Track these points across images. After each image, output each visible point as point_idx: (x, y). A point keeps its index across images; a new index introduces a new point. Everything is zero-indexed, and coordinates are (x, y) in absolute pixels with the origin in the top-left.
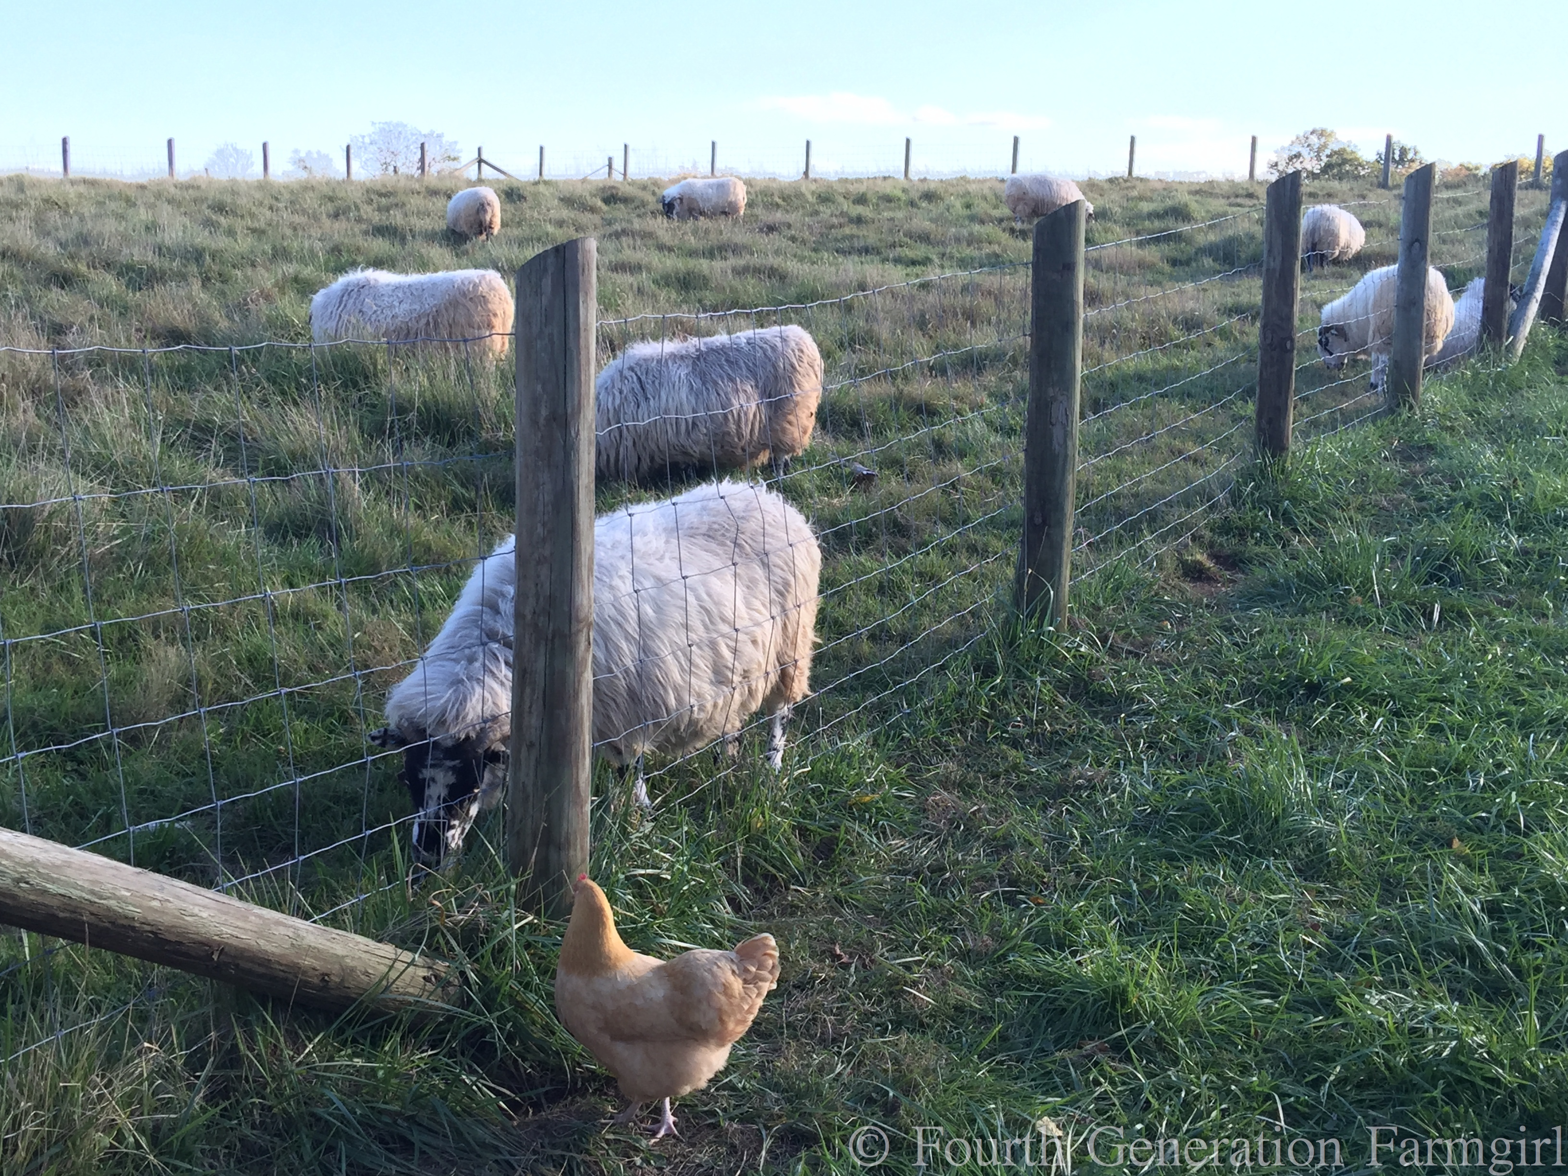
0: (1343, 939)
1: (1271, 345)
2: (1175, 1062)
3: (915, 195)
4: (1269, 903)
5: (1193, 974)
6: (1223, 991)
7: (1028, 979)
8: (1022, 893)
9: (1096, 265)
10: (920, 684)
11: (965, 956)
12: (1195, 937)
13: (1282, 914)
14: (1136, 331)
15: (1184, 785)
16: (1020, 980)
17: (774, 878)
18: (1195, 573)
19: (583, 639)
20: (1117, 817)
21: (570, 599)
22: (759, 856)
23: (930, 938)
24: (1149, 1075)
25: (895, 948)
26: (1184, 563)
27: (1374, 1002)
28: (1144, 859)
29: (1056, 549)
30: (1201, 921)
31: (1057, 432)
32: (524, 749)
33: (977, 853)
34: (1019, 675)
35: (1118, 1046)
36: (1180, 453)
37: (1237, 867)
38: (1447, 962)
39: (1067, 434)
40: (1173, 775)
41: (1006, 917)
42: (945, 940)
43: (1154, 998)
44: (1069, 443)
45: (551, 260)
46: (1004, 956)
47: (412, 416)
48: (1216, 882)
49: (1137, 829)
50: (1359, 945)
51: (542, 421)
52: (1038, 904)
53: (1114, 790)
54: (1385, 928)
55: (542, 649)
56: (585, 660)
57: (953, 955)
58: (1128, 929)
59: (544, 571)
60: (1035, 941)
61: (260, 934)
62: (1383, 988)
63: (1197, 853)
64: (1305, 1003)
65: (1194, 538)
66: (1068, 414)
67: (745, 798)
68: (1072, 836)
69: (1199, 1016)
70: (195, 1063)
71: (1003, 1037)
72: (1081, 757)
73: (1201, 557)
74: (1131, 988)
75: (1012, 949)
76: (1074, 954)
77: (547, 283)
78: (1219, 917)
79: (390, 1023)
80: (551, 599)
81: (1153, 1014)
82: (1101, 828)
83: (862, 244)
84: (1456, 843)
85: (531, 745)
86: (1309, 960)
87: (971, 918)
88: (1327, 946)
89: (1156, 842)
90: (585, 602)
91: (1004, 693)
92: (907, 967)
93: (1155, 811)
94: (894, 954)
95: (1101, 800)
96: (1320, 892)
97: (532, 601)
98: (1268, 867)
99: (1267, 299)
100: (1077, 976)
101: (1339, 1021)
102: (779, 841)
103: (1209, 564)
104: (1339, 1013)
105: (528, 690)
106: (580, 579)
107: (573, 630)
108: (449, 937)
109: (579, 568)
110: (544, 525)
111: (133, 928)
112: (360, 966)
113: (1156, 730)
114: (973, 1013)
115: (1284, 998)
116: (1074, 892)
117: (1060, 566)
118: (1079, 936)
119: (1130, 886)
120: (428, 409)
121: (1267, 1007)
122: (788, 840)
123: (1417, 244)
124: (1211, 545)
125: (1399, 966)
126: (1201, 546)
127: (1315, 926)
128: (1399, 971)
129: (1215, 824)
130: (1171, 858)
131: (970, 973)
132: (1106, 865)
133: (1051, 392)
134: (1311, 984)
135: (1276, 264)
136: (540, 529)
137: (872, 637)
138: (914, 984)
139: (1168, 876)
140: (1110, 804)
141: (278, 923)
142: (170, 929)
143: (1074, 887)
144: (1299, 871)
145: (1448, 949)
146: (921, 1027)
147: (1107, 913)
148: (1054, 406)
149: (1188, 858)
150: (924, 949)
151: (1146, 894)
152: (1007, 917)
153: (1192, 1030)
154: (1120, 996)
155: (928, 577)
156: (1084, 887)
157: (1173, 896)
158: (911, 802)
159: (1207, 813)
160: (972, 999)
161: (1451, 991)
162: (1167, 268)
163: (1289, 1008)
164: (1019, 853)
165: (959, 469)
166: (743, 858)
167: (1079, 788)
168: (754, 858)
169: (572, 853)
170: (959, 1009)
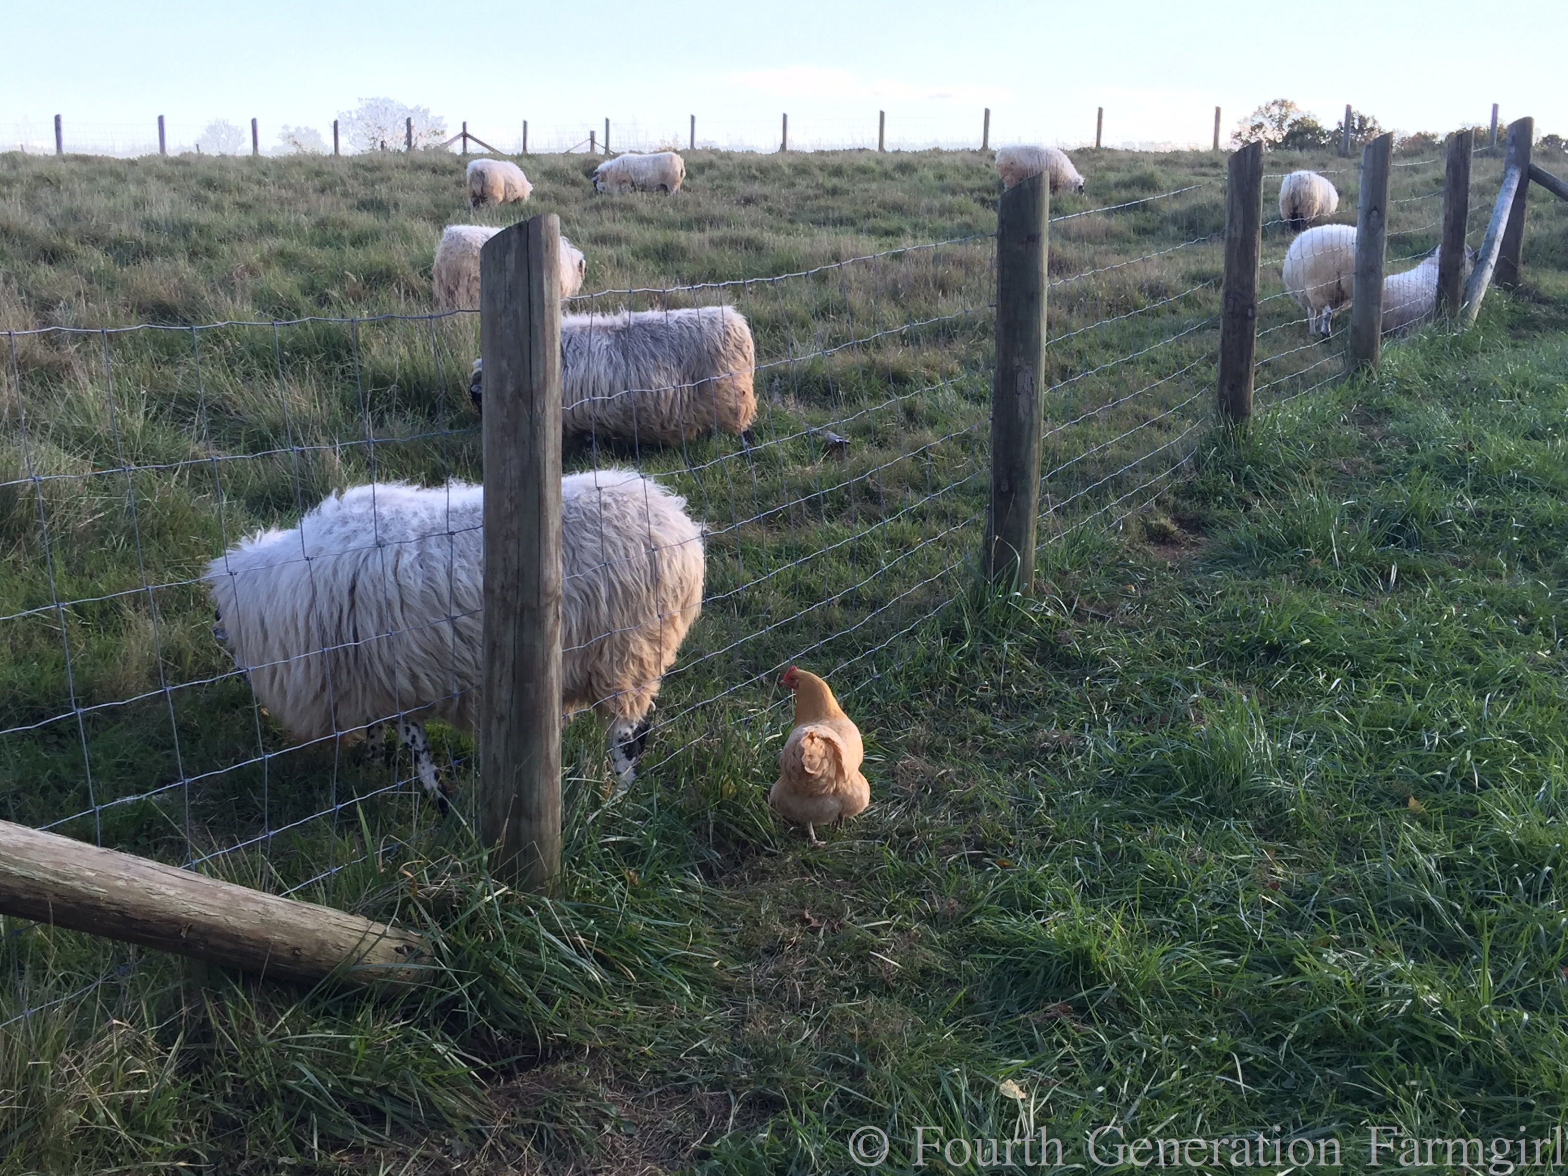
0: (1302, 897)
1: (1232, 313)
2: (1137, 1022)
3: (889, 167)
4: (1229, 864)
5: (1155, 935)
6: (1184, 952)
7: (994, 942)
8: (988, 856)
9: (1066, 235)
10: (890, 650)
11: (931, 919)
12: (1156, 898)
13: (1242, 873)
14: (1102, 300)
15: (1147, 747)
16: (987, 943)
17: (746, 843)
18: (1160, 537)
19: (551, 611)
20: (1081, 779)
21: (539, 574)
22: (730, 821)
23: (898, 902)
24: (1111, 1036)
25: (862, 912)
26: (1148, 527)
27: (1331, 961)
28: (1108, 820)
29: (1022, 515)
30: (1162, 881)
31: (1023, 401)
32: (495, 722)
33: (944, 817)
34: (987, 639)
35: (1081, 1008)
36: (1146, 419)
37: (1199, 827)
38: (1404, 920)
39: (1033, 403)
40: (1136, 736)
41: (973, 881)
42: (912, 903)
43: (1116, 959)
44: (1035, 413)
45: (514, 236)
46: (970, 919)
47: (393, 387)
48: (1178, 842)
49: (1101, 791)
50: (1318, 904)
51: (508, 398)
52: (1003, 867)
53: (1080, 753)
54: (1343, 886)
55: (511, 625)
56: (553, 633)
57: (920, 918)
58: (1091, 891)
59: (512, 545)
60: (1000, 904)
61: (228, 911)
62: (1340, 946)
63: (1159, 815)
64: (1265, 962)
65: (1158, 502)
66: (1033, 382)
67: (716, 765)
68: (1037, 799)
69: (1160, 977)
70: (165, 1039)
71: (968, 1001)
72: (1047, 720)
73: (1165, 521)
74: (1094, 950)
75: (978, 912)
76: (1038, 916)
77: (511, 259)
78: (1180, 878)
79: (363, 996)
80: (519, 574)
81: (1117, 974)
82: (1066, 790)
83: (836, 215)
84: (1412, 802)
85: (501, 719)
86: (1268, 919)
87: (938, 882)
88: (1287, 906)
89: (1119, 803)
90: (553, 576)
91: (972, 658)
92: (875, 931)
93: (1119, 774)
94: (862, 918)
95: (1066, 762)
96: (1279, 852)
97: (500, 577)
98: (1228, 828)
99: (1229, 267)
100: (1041, 938)
101: (1298, 980)
102: (750, 807)
103: (1173, 528)
104: (1297, 972)
105: (498, 664)
106: (548, 555)
107: (542, 604)
108: (421, 909)
109: (546, 541)
110: (511, 500)
111: (99, 908)
113: (1120, 693)
114: (939, 976)
115: (1244, 958)
116: (1037, 855)
117: (1027, 531)
118: (1043, 898)
119: (1094, 848)
120: (409, 382)
121: (1226, 967)
122: (759, 805)
123: (1375, 213)
124: (1175, 509)
125: (1356, 925)
126: (1166, 509)
127: (1275, 886)
128: (1356, 930)
129: (1177, 786)
130: (1133, 819)
131: (936, 937)
132: (1071, 826)
133: (1016, 362)
134: (1270, 943)
135: (1239, 234)
136: (507, 505)
137: (844, 603)
138: (881, 948)
139: (1132, 837)
140: (1075, 766)
141: (247, 899)
142: (136, 908)
143: (1039, 849)
144: (1259, 831)
145: (1405, 908)
146: (887, 990)
147: (1071, 875)
148: (1020, 375)
149: (1151, 819)
150: (891, 913)
151: (1110, 856)
152: (974, 879)
153: (1153, 991)
154: (1082, 959)
155: (899, 543)
156: (1049, 849)
157: (1137, 857)
158: (881, 767)
159: (1169, 775)
160: (938, 961)
161: (1406, 949)
162: (1134, 237)
163: (1248, 967)
164: (986, 816)
165: (930, 437)
166: (715, 824)
167: (1045, 750)
168: (726, 824)
169: (543, 823)
170: (925, 972)
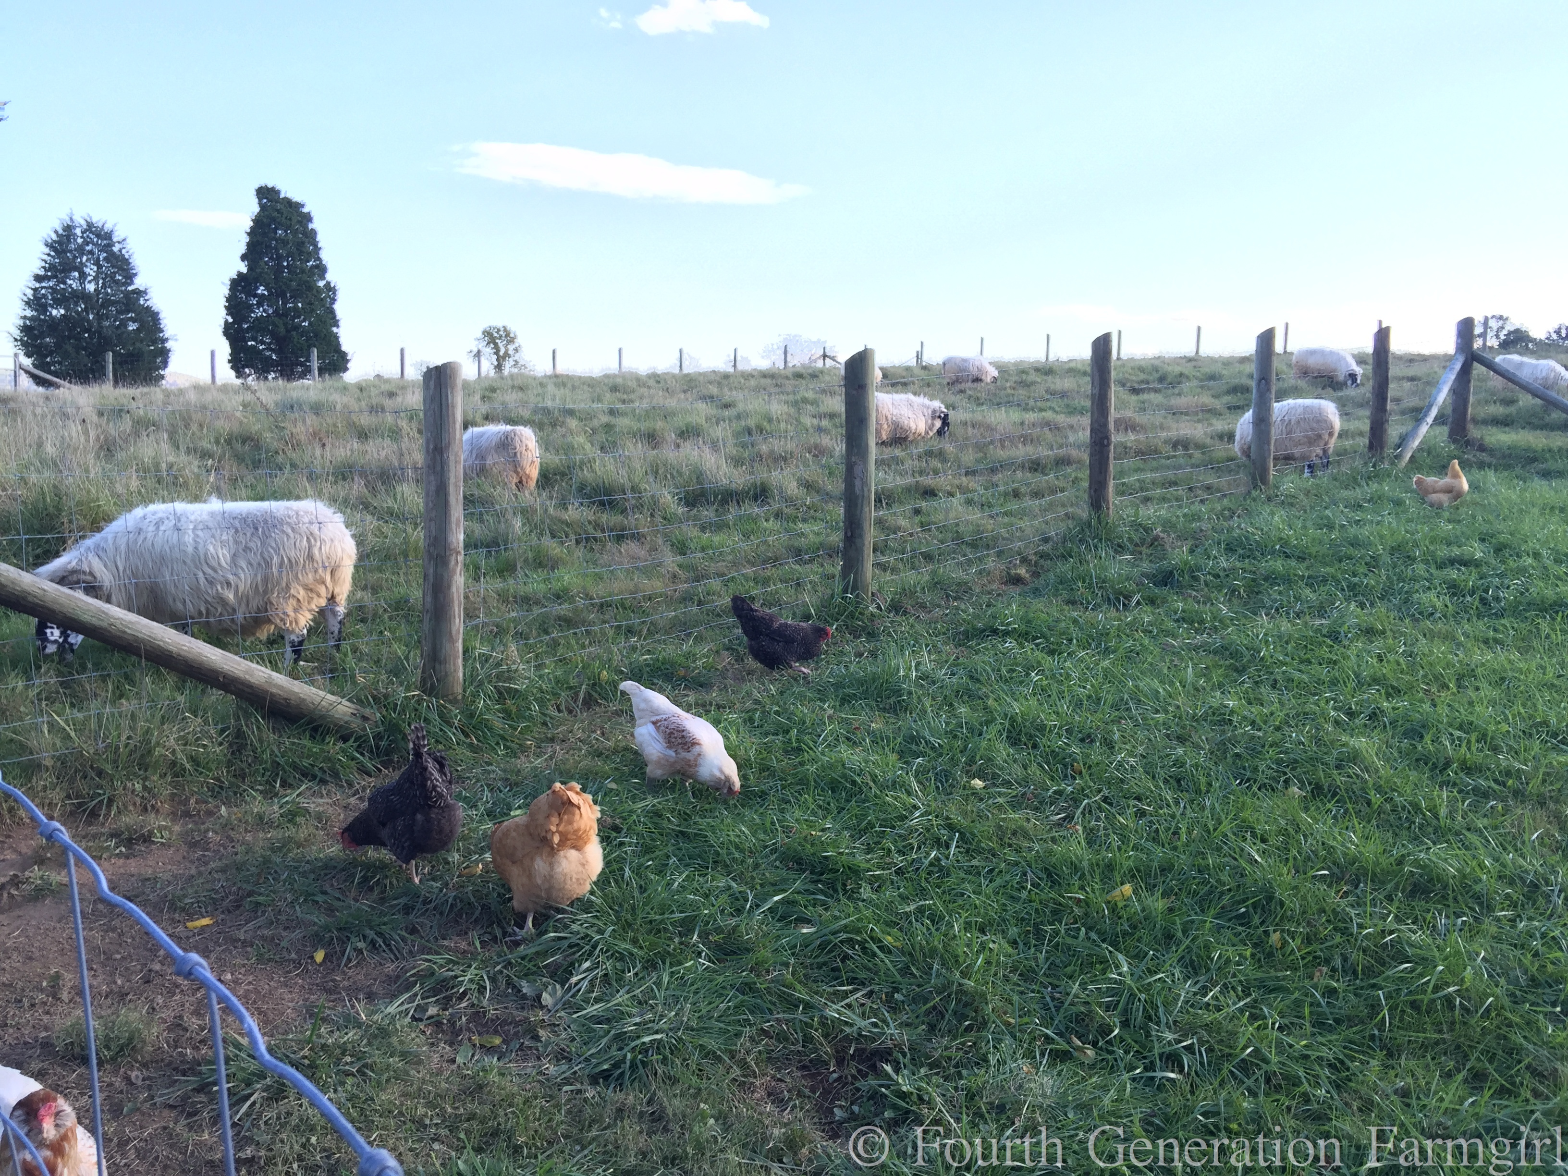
1: (1094, 443)
19: (453, 559)
21: (445, 538)
26: (1008, 574)
29: (860, 551)
31: (858, 483)
39: (863, 484)
44: (865, 489)
55: (434, 564)
59: (433, 523)
61: (246, 672)
66: (865, 470)
73: (1022, 571)
80: (436, 538)
103: (1026, 575)
106: (451, 529)
109: (450, 522)
111: (172, 656)
112: (309, 700)
124: (1033, 564)
126: (1026, 564)
141: (262, 671)
142: (194, 661)
148: (856, 467)
